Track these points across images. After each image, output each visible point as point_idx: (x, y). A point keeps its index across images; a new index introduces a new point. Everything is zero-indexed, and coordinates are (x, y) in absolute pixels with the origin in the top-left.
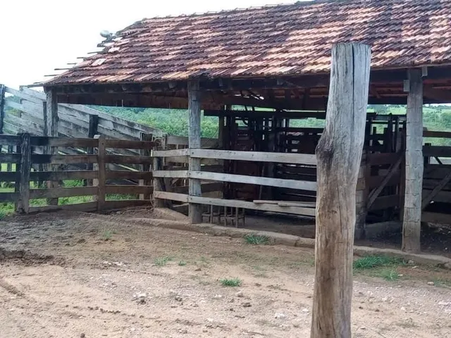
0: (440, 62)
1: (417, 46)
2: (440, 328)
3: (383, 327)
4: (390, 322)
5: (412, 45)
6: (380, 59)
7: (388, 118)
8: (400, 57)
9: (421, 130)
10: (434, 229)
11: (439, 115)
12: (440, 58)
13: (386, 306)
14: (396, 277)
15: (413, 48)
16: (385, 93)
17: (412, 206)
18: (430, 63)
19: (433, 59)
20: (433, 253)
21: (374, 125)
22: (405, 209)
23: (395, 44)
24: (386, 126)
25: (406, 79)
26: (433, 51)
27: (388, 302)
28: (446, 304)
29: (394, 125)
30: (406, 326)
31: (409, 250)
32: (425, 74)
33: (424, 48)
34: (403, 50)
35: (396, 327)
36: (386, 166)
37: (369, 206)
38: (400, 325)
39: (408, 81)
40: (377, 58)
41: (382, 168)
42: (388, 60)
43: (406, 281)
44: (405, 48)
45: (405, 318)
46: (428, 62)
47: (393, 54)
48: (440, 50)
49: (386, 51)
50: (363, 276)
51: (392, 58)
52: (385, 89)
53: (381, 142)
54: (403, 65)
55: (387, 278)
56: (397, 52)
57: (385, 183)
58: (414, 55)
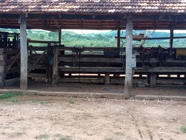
0: (32, 12)
1: (23, 4)
2: (33, 119)
3: (10, 122)
4: (13, 119)
5: (22, 4)
6: (8, 9)
7: (14, 34)
8: (16, 8)
9: (26, 40)
10: (34, 80)
11: (39, 34)
12: (32, 10)
13: (12, 113)
14: (17, 101)
15: (22, 5)
16: (13, 24)
17: (24, 71)
18: (28, 12)
19: (29, 10)
20: (33, 90)
21: (8, 37)
22: (21, 72)
23: (14, 3)
24: (13, 38)
25: (19, 18)
26: (30, 7)
27: (13, 111)
28: (36, 109)
29: (17, 38)
30: (20, 120)
31: (23, 89)
32: (27, 16)
33: (26, 5)
34: (18, 6)
35: (16, 121)
36: (14, 55)
37: (7, 72)
38: (17, 120)
39: (20, 19)
40: (6, 8)
41: (12, 56)
42: (11, 9)
43: (21, 102)
44: (18, 5)
45: (20, 117)
46: (28, 11)
47: (14, 7)
48: (32, 7)
49: (10, 5)
50: (3, 102)
51: (13, 9)
52: (14, 22)
53: (12, 45)
54: (17, 12)
55: (14, 101)
56: (15, 6)
57: (13, 62)
58: (22, 8)
